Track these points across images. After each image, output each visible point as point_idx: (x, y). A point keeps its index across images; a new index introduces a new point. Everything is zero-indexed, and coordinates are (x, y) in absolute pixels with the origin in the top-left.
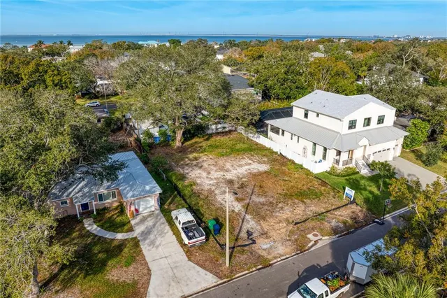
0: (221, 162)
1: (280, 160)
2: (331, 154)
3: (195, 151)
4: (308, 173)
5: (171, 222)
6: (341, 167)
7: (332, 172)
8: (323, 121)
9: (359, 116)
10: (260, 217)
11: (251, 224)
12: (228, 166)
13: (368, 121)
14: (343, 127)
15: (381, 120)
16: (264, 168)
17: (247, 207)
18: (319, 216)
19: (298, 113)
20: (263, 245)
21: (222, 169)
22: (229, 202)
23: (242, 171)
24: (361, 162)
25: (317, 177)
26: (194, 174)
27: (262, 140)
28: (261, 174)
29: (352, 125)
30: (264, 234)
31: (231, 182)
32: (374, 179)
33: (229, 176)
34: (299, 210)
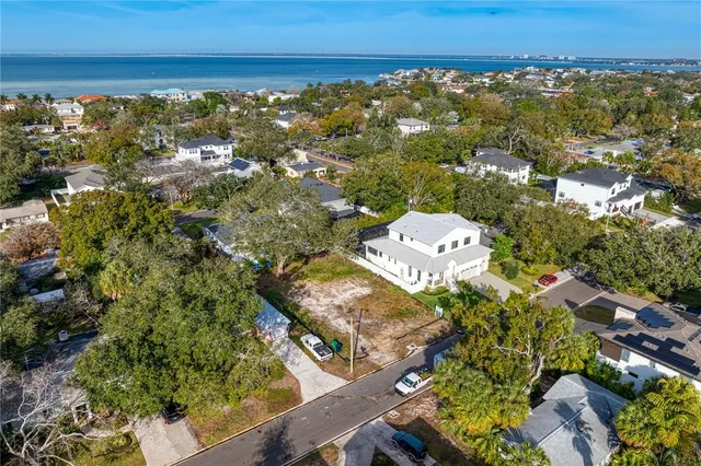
0: (326, 286)
1: (379, 283)
2: (425, 276)
3: (298, 278)
4: (406, 293)
5: (301, 346)
6: (433, 287)
7: (426, 292)
8: (417, 245)
9: (447, 241)
10: (370, 336)
11: (363, 342)
12: (334, 291)
13: (455, 244)
14: (433, 252)
15: (467, 241)
16: (366, 291)
17: (358, 329)
18: (415, 331)
19: (393, 235)
20: (374, 356)
21: (329, 295)
22: (343, 326)
23: (348, 295)
24: (451, 281)
25: (413, 297)
26: (305, 302)
27: (360, 262)
28: (364, 297)
29: (441, 249)
30: (375, 348)
31: (340, 307)
32: (461, 296)
33: (337, 302)
34: (400, 328)
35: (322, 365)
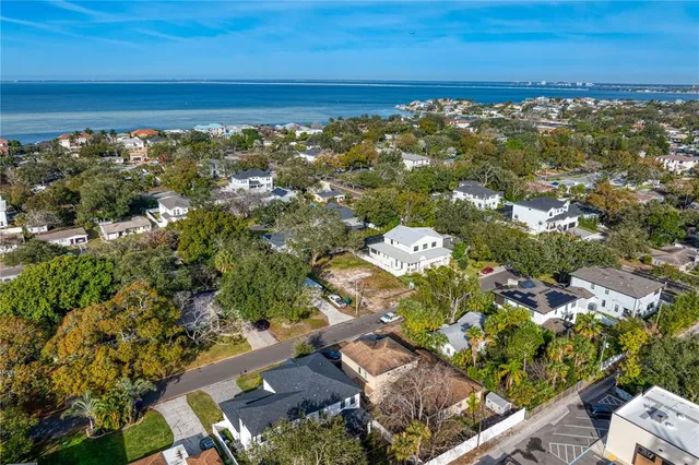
0: (343, 272)
1: (377, 270)
2: (405, 265)
3: (326, 267)
4: (393, 276)
6: (410, 272)
7: (406, 276)
8: (401, 247)
9: (420, 243)
10: (368, 297)
11: (364, 300)
12: (348, 274)
13: (425, 246)
14: (411, 251)
15: (434, 244)
16: (368, 275)
17: (362, 294)
18: (395, 295)
19: (387, 241)
20: (370, 307)
21: (345, 276)
22: (353, 292)
23: (357, 277)
24: (422, 270)
25: (398, 278)
27: (366, 258)
28: (367, 278)
29: (416, 249)
30: (371, 303)
31: (351, 283)
33: (350, 280)
34: (387, 294)
35: (340, 309)
